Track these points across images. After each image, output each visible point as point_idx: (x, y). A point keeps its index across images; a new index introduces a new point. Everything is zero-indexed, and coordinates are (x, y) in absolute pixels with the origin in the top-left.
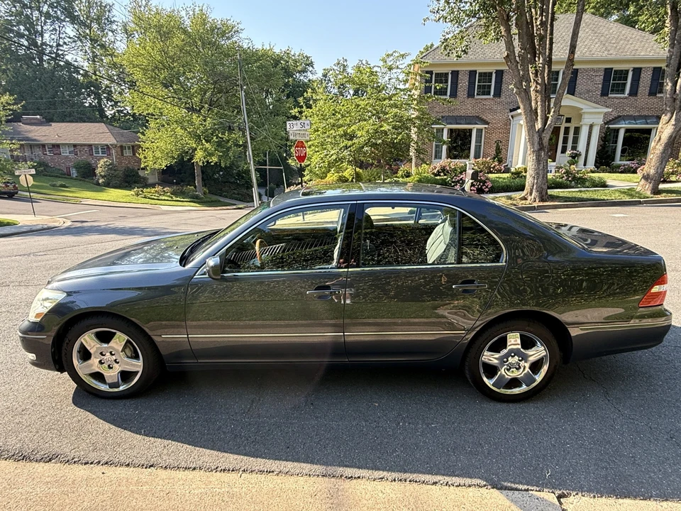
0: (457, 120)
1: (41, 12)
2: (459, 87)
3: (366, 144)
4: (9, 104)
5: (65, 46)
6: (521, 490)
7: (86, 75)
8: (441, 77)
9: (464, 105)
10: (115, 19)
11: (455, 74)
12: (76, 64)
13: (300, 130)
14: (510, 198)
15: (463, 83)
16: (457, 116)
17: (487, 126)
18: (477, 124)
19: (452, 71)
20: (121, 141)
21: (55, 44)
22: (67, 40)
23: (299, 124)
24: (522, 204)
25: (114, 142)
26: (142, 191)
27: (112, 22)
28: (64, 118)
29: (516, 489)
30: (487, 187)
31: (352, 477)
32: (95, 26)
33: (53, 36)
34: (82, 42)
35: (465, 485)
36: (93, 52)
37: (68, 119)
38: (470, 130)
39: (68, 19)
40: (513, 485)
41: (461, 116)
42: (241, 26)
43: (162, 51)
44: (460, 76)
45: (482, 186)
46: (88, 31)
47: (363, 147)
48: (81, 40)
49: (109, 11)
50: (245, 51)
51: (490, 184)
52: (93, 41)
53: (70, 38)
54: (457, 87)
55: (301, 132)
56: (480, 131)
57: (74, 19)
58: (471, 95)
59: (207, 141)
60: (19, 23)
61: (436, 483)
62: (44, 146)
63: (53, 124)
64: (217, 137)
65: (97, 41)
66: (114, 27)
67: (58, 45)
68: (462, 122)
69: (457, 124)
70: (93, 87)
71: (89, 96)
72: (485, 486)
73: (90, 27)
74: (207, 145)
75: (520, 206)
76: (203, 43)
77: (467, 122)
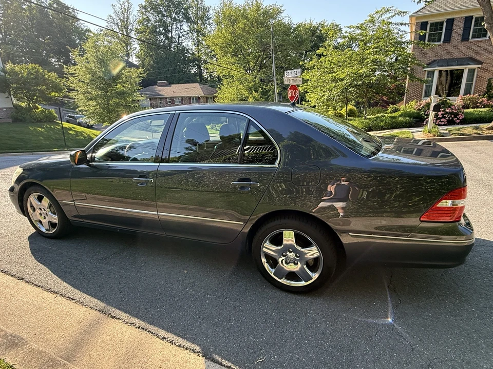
0: (448, 62)
1: (171, 18)
2: (454, 32)
3: (349, 85)
4: (141, 74)
5: (183, 37)
6: (224, 366)
7: (193, 54)
8: (437, 26)
9: (458, 48)
10: (210, 16)
11: (450, 22)
12: (188, 47)
13: (293, 77)
14: (477, 128)
15: (458, 28)
16: (450, 59)
17: (480, 66)
18: (470, 64)
19: (447, 19)
20: (206, 94)
21: (177, 37)
22: (184, 33)
23: (293, 72)
24: (488, 133)
25: (203, 95)
26: (215, 126)
27: (209, 19)
28: (180, 81)
29: (221, 364)
30: (458, 119)
31: (115, 317)
32: (200, 22)
33: (177, 32)
34: (192, 34)
35: (183, 347)
36: (198, 39)
37: (181, 82)
38: (462, 71)
39: (184, 20)
40: (220, 360)
41: (454, 59)
42: (282, 8)
43: (232, 33)
44: (455, 23)
45: (453, 118)
46: (195, 26)
47: (347, 89)
48: (192, 33)
49: (208, 12)
50: (284, 26)
51: (461, 117)
52: (198, 32)
53: (185, 32)
54: (451, 33)
55: (294, 79)
56: (472, 71)
57: (188, 19)
58: (465, 38)
59: (256, 91)
60: (160, 26)
61: (165, 338)
62: (166, 98)
63: (172, 85)
64: (262, 88)
65: (200, 32)
66: (211, 21)
67: (179, 37)
68: (453, 63)
69: (448, 66)
70: (196, 61)
71: (194, 66)
72: (198, 352)
73: (196, 23)
74: (256, 94)
75: (485, 135)
76: (258, 24)
77: (459, 63)
